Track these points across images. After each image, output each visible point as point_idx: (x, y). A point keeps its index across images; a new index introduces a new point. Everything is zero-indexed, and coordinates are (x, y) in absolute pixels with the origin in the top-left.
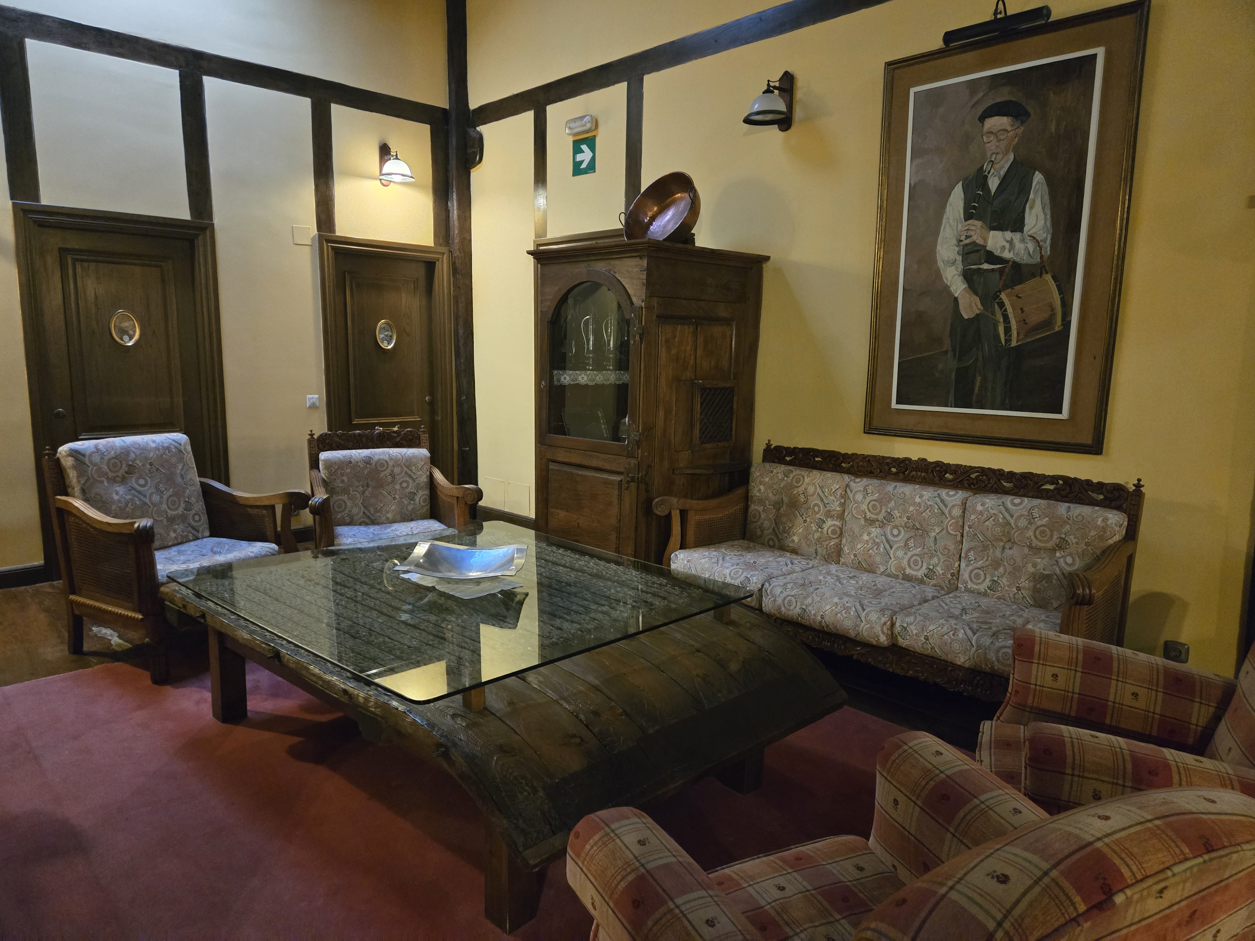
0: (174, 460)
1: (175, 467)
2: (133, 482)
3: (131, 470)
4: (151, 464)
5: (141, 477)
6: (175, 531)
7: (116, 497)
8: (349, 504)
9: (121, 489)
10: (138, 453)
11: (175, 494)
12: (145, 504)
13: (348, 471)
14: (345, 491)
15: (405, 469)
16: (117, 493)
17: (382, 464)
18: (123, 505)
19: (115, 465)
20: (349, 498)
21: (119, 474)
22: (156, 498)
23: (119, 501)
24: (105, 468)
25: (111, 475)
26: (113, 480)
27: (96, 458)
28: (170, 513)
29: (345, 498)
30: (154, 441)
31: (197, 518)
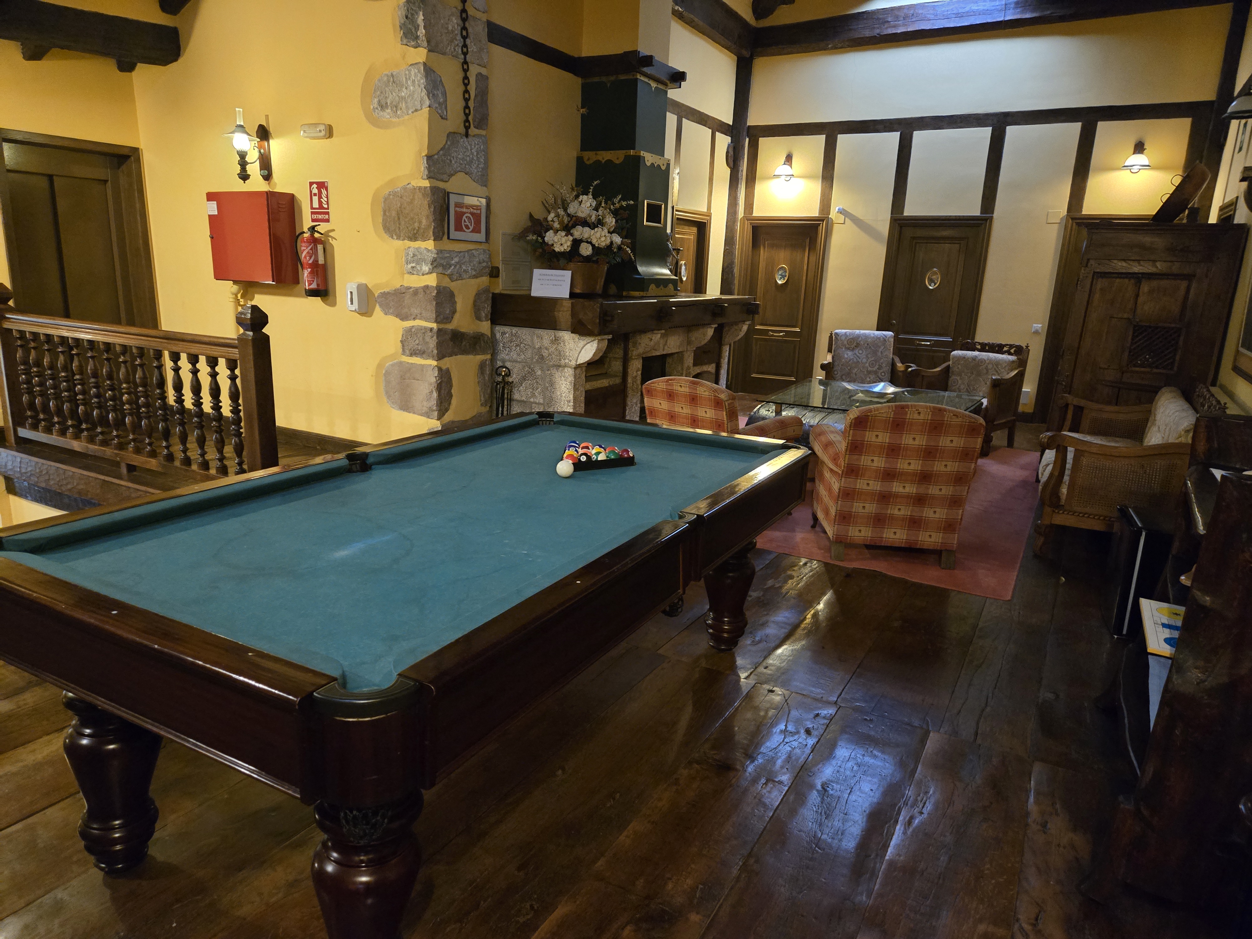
0: (880, 344)
1: (880, 347)
2: (856, 351)
3: (858, 345)
4: (868, 344)
5: (861, 349)
6: (870, 378)
7: (846, 356)
8: (960, 382)
9: (850, 353)
10: (863, 338)
11: (875, 361)
12: (858, 361)
13: (962, 362)
14: (960, 374)
15: (995, 366)
16: (847, 355)
17: (982, 361)
18: (848, 360)
19: (851, 342)
20: (961, 379)
21: (852, 346)
22: (864, 360)
23: (847, 358)
24: (845, 342)
25: (847, 346)
26: (848, 349)
27: (843, 338)
28: (870, 369)
29: (958, 378)
30: (874, 334)
31: (883, 374)
